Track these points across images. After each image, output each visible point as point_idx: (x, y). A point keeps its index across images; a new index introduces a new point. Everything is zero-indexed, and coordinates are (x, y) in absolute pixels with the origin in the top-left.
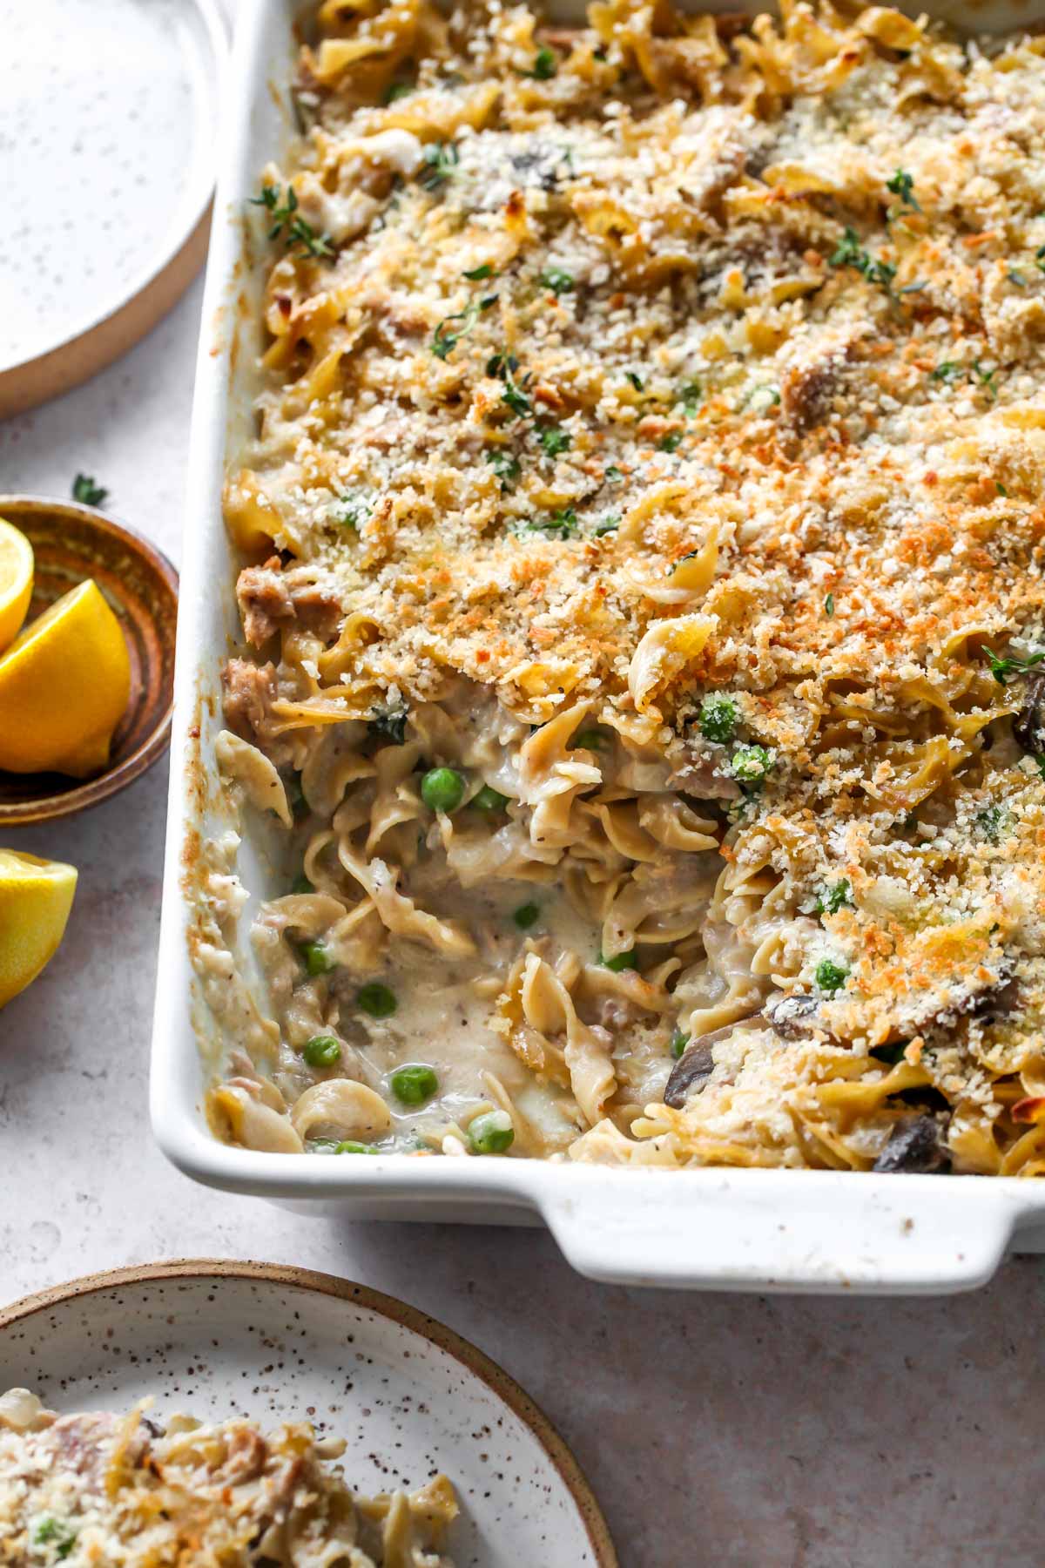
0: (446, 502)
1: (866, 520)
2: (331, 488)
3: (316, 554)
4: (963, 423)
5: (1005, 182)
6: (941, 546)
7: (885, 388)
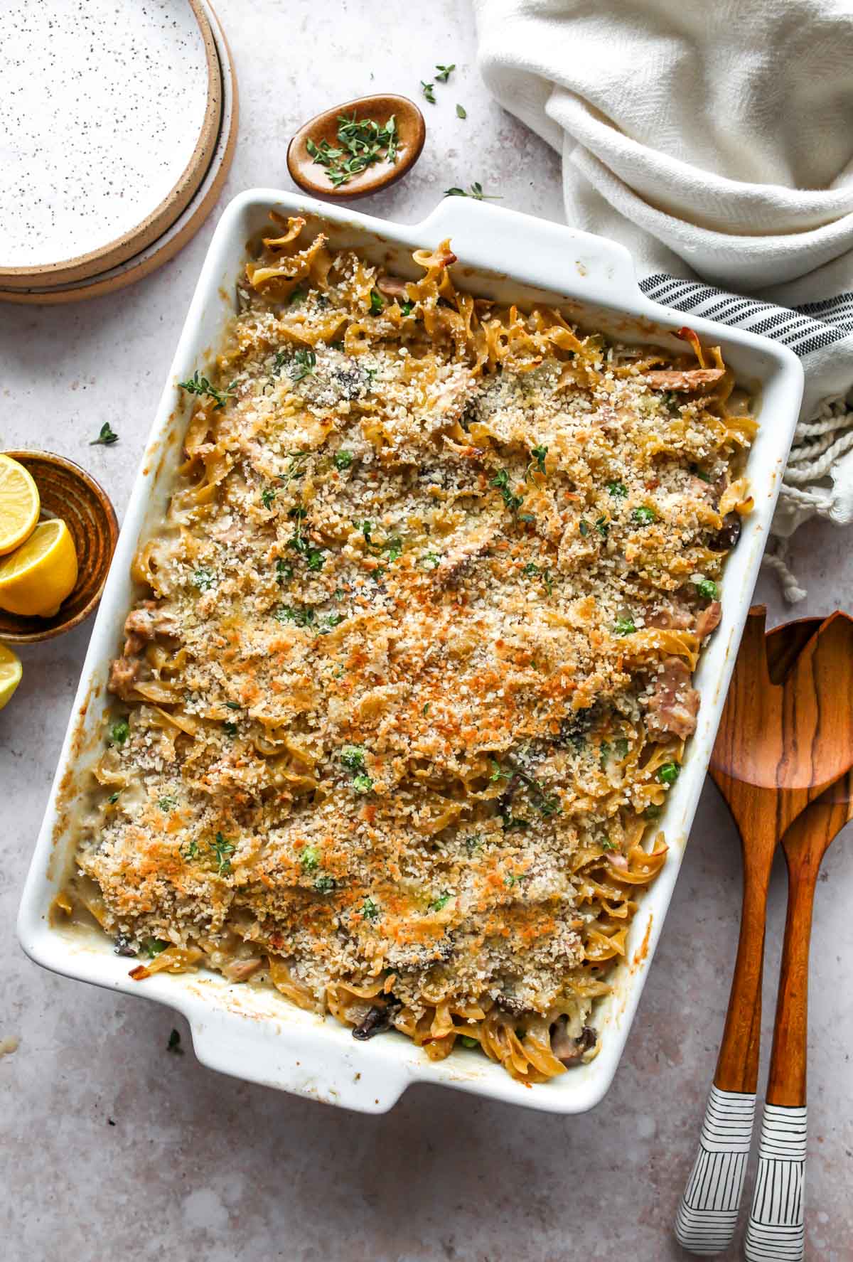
0: (248, 589)
1: (461, 658)
2: (192, 566)
3: (177, 600)
4: (531, 605)
5: (594, 464)
6: (492, 686)
7: (495, 574)
